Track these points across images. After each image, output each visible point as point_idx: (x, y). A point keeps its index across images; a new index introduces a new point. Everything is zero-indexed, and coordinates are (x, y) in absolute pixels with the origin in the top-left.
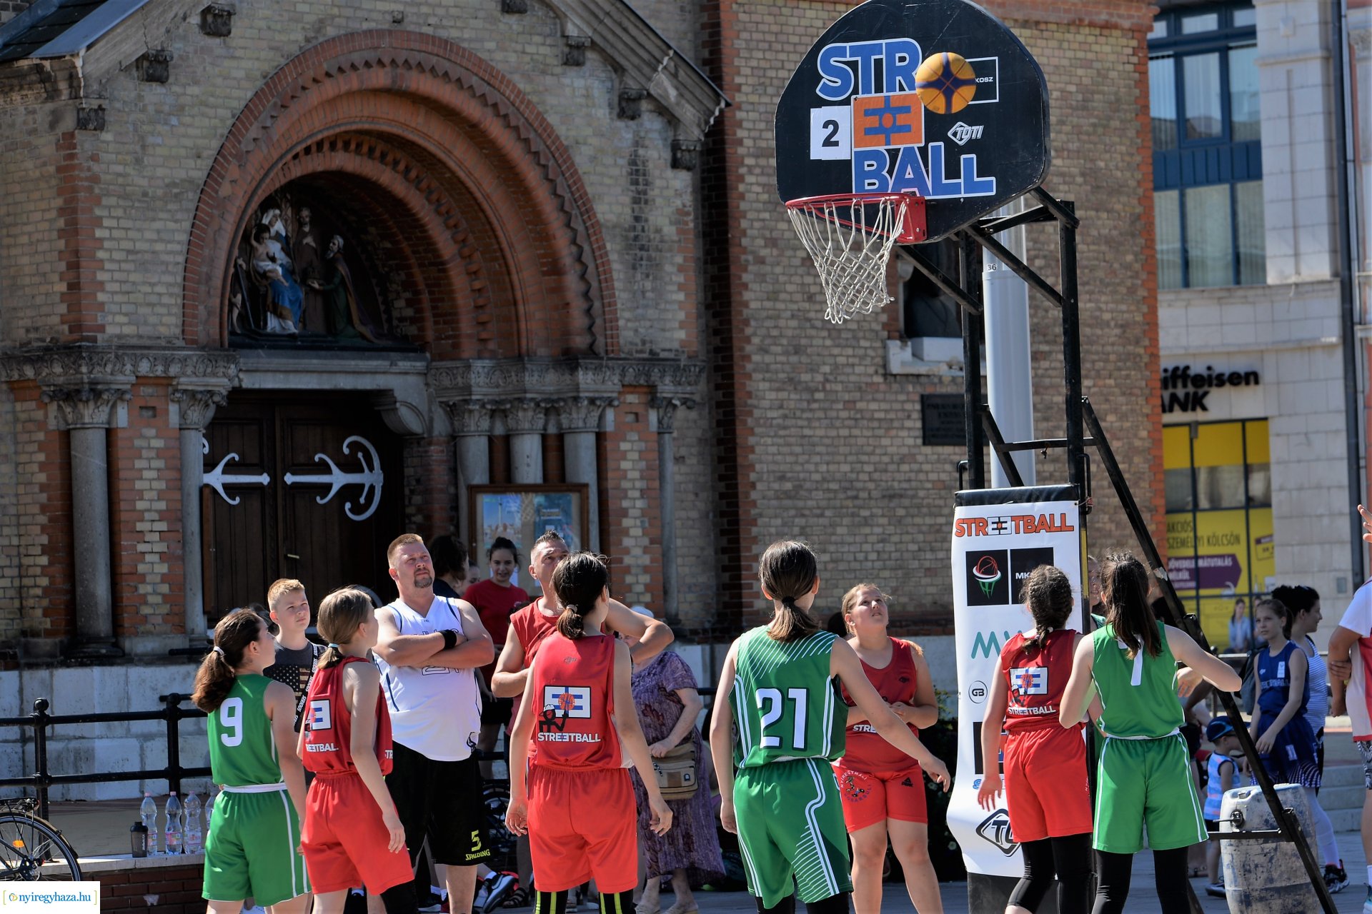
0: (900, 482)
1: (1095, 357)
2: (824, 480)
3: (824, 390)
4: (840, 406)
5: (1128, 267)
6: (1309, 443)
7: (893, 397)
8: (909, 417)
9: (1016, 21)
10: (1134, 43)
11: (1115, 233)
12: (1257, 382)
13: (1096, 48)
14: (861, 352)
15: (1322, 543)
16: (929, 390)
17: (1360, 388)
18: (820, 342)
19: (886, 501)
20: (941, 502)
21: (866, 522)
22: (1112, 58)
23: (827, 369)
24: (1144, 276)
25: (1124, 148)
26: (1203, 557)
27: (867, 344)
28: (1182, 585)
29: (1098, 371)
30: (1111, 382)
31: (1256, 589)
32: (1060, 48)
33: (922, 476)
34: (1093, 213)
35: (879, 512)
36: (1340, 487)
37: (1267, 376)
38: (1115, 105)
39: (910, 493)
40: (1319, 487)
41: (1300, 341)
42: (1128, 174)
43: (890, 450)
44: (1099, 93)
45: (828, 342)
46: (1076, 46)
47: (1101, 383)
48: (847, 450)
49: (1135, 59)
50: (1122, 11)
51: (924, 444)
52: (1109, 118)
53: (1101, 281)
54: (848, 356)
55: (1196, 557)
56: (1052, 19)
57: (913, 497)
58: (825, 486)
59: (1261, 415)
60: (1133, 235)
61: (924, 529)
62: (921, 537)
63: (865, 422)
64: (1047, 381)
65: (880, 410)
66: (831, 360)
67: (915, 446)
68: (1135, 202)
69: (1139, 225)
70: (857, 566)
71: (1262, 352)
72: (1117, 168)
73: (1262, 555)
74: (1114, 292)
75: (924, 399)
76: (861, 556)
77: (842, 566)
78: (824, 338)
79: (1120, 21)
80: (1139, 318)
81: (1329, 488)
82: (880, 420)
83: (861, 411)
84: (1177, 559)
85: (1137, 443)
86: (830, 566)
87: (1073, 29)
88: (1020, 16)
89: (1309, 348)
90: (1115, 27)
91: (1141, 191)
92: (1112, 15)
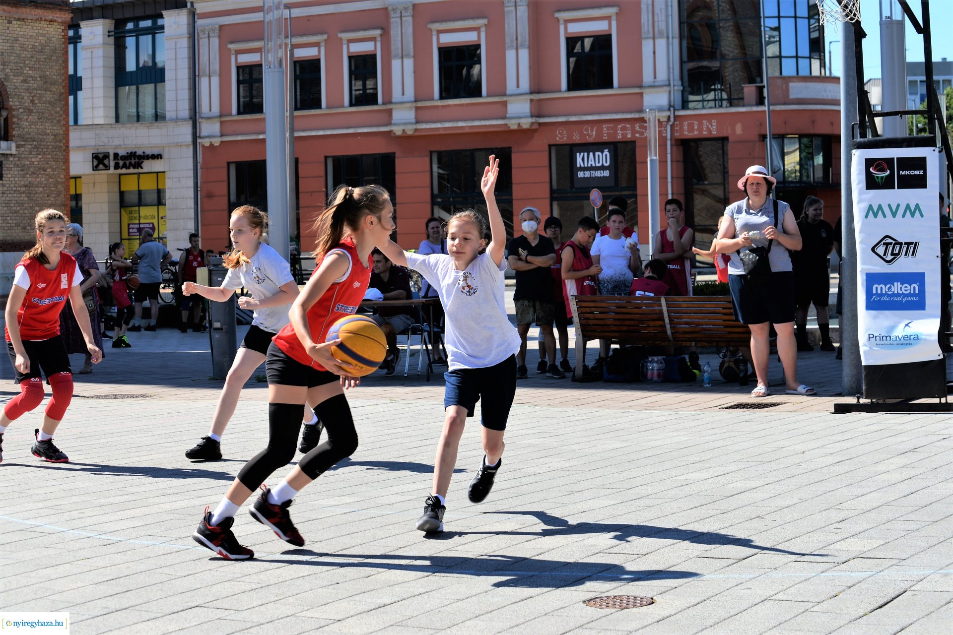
1: (43, 147)
5: (57, 112)
6: (180, 181)
9: (15, 18)
10: (63, 28)
11: (52, 99)
12: (161, 158)
13: (47, 29)
15: (184, 219)
17: (198, 161)
22: (53, 33)
24: (64, 116)
25: (57, 68)
26: (142, 224)
28: (134, 234)
29: (44, 152)
30: (50, 156)
31: (161, 236)
32: (32, 29)
34: (44, 92)
36: (191, 198)
37: (165, 156)
38: (54, 51)
40: (183, 198)
41: (177, 143)
42: (59, 77)
44: (47, 46)
46: (39, 28)
47: (45, 157)
49: (63, 34)
50: (58, 15)
52: (52, 56)
53: (46, 118)
55: (139, 224)
56: (29, 18)
59: (163, 170)
60: (60, 100)
64: (23, 156)
68: (61, 88)
69: (62, 97)
71: (163, 147)
72: (54, 75)
73: (163, 223)
74: (52, 122)
79: (57, 19)
80: (61, 132)
81: (187, 198)
84: (133, 224)
85: (59, 180)
87: (38, 22)
88: (16, 16)
89: (181, 146)
90: (55, 21)
91: (63, 84)
92: (54, 17)
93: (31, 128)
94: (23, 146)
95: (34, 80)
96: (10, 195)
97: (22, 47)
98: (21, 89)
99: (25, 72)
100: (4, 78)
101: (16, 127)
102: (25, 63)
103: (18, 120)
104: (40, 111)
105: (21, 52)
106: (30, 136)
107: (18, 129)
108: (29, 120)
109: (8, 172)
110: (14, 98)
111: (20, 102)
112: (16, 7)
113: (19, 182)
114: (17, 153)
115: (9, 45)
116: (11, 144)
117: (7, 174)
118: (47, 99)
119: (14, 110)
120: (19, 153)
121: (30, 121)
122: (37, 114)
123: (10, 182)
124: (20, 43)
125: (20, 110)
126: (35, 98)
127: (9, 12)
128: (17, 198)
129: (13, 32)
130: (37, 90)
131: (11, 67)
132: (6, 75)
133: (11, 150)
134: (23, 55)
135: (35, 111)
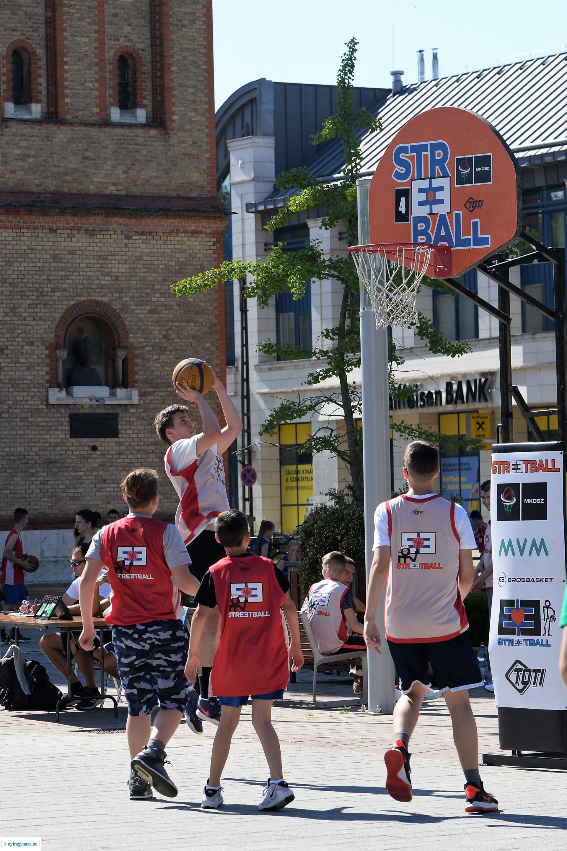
0: (55, 455)
2: (7, 455)
3: (8, 412)
4: (19, 420)
5: (207, 349)
7: (52, 415)
8: (62, 425)
9: (136, 232)
10: (214, 240)
11: (198, 333)
13: (187, 243)
14: (33, 394)
16: (74, 412)
18: (7, 390)
19: (46, 464)
20: (82, 465)
21: (33, 475)
22: (199, 247)
23: (11, 402)
27: (37, 390)
32: (165, 244)
33: (69, 453)
34: (184, 324)
35: (42, 470)
39: (62, 461)
42: (208, 304)
43: (49, 440)
44: (189, 265)
45: (11, 390)
46: (176, 242)
48: (22, 441)
49: (215, 248)
50: (204, 225)
51: (71, 437)
54: (24, 396)
56: (158, 230)
57: (64, 462)
58: (8, 458)
60: (211, 334)
61: (70, 478)
62: (68, 482)
63: (34, 427)
64: (152, 406)
65: (43, 422)
66: (14, 398)
67: (65, 438)
68: (213, 317)
70: (27, 496)
72: (201, 301)
75: (71, 416)
76: (30, 491)
77: (17, 496)
78: (9, 388)
79: (203, 230)
82: (43, 426)
83: (31, 422)
86: (10, 496)
87: (173, 234)
88: (139, 230)
90: (201, 232)
91: (217, 312)
92: (199, 227)
93: (165, 371)
94: (150, 394)
95: (169, 310)
96: (129, 456)
97: (149, 268)
98: (148, 321)
99: (154, 299)
100: (120, 309)
101: (140, 370)
102: (153, 288)
103: (143, 361)
104: (178, 348)
105: (149, 274)
106: (162, 381)
107: (143, 372)
108: (161, 360)
109: (128, 427)
110: (137, 333)
111: (146, 338)
112: (135, 218)
113: (145, 440)
114: (142, 402)
115: (127, 266)
116: (131, 391)
117: (125, 430)
118: (190, 332)
119: (137, 348)
120: (144, 403)
121: (163, 362)
122: (174, 352)
123: (131, 440)
124: (145, 262)
125: (147, 349)
126: (170, 332)
127: (127, 225)
128: (143, 460)
129: (134, 250)
130: (175, 322)
131: (131, 295)
132: (123, 305)
133: (131, 399)
134: (150, 279)
135: (170, 348)
